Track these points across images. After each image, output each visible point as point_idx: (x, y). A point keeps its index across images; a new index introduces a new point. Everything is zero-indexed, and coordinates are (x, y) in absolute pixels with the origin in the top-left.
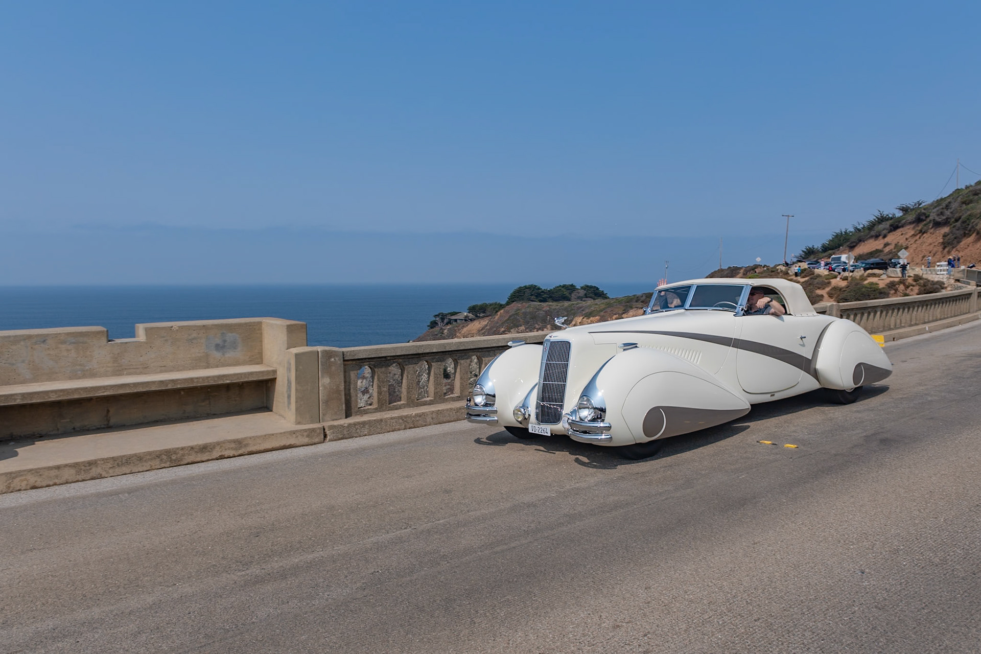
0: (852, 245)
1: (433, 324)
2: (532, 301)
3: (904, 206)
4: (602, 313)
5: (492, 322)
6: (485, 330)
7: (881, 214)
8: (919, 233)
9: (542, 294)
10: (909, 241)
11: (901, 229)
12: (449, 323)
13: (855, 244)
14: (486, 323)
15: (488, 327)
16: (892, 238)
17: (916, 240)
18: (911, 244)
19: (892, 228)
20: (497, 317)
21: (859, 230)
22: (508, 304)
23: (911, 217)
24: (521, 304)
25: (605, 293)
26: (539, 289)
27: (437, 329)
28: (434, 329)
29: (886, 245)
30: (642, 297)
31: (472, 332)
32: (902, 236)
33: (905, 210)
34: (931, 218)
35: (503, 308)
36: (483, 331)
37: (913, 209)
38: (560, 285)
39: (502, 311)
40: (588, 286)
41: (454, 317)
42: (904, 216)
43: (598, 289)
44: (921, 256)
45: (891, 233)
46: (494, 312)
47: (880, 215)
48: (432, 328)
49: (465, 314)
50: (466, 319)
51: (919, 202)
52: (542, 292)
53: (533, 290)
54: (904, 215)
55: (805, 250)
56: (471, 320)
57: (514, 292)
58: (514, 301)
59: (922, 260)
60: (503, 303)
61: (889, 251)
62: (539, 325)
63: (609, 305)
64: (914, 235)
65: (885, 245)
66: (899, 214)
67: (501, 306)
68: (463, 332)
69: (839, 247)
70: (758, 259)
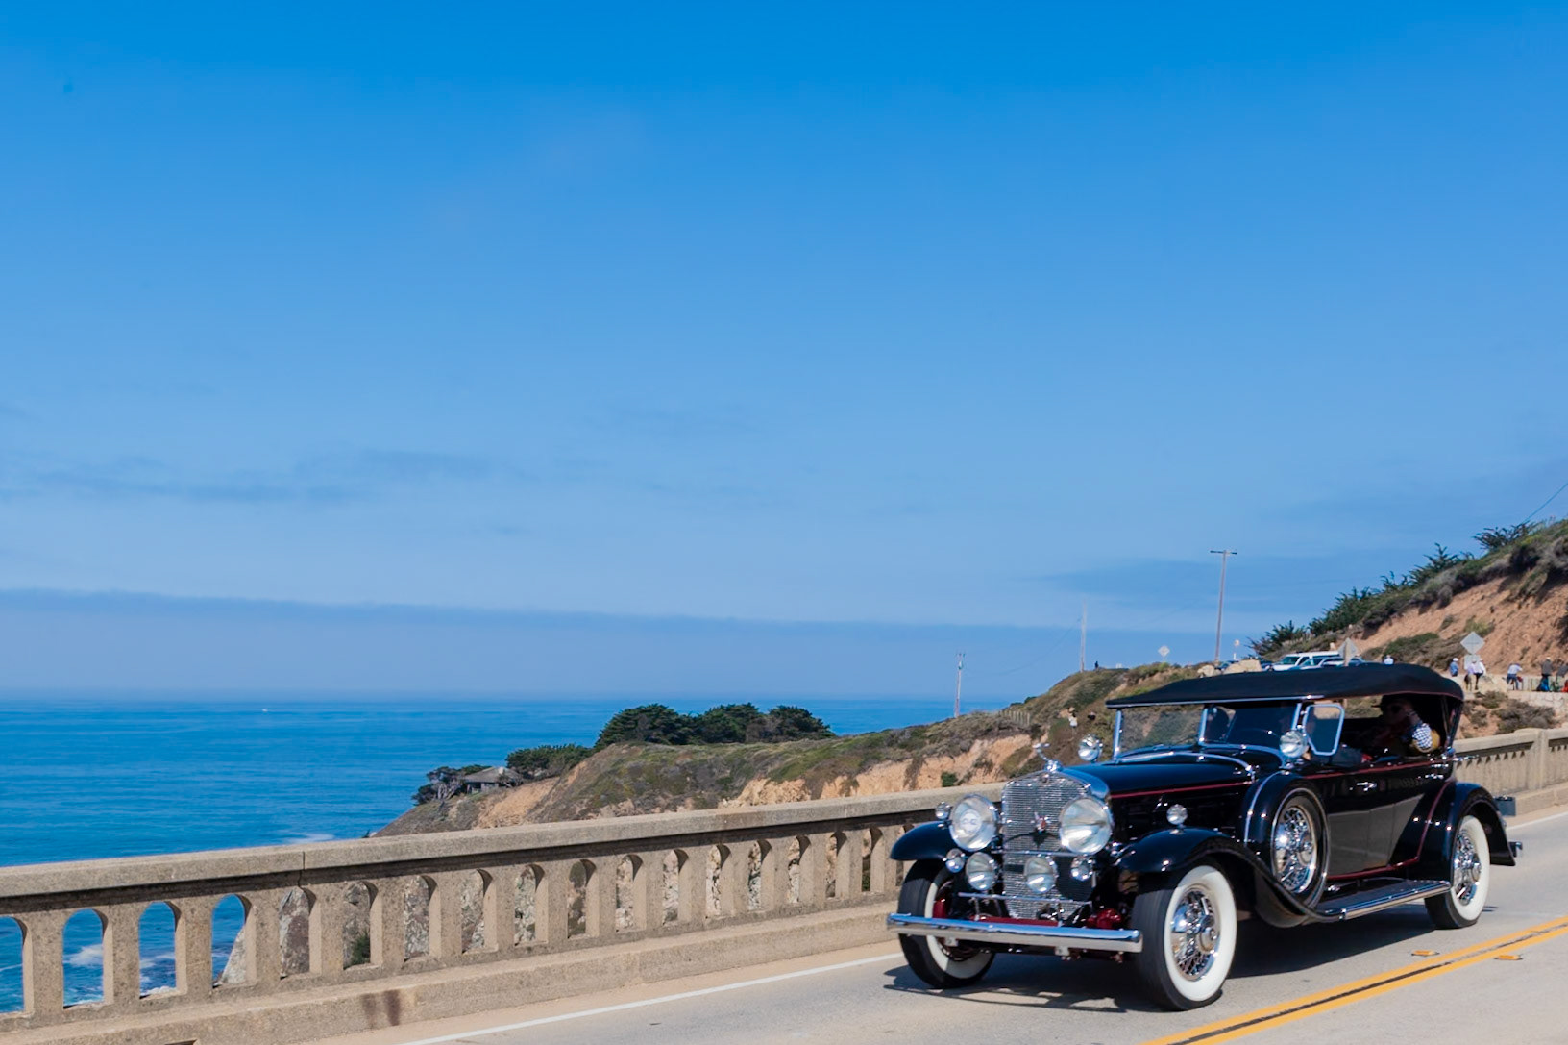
0: (1373, 621)
1: (426, 794)
2: (656, 741)
3: (1493, 533)
4: (810, 772)
5: (561, 789)
6: (543, 809)
7: (1441, 552)
8: (1520, 595)
9: (680, 725)
10: (1497, 615)
11: (1482, 587)
12: (463, 789)
13: (1379, 619)
14: (547, 792)
15: (551, 802)
16: (1462, 606)
17: (1513, 612)
18: (1501, 621)
19: (1460, 581)
20: (571, 779)
21: (1394, 588)
22: (599, 747)
23: (1503, 560)
24: (626, 748)
25: (824, 725)
26: (671, 713)
27: (433, 805)
28: (425, 805)
29: (1448, 622)
30: (903, 734)
31: (516, 813)
32: (1484, 602)
33: (1494, 542)
34: (1544, 561)
35: (587, 756)
36: (539, 811)
37: (1512, 541)
38: (722, 707)
39: (583, 764)
40: (783, 709)
41: (471, 778)
42: (1490, 557)
43: (807, 714)
44: (1518, 650)
45: (1460, 596)
46: (568, 767)
47: (1438, 553)
48: (422, 801)
49: (501, 771)
50: (502, 783)
51: (1523, 525)
52: (679, 721)
53: (657, 716)
54: (1491, 553)
55: (1274, 633)
56: (513, 784)
57: (615, 721)
58: (612, 742)
59: (1521, 658)
60: (590, 745)
61: (1453, 636)
62: (665, 797)
63: (828, 753)
64: (1509, 600)
65: (1445, 621)
66: (1480, 551)
67: (584, 753)
68: (494, 813)
69: (1347, 626)
70: (1164, 651)
